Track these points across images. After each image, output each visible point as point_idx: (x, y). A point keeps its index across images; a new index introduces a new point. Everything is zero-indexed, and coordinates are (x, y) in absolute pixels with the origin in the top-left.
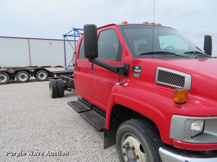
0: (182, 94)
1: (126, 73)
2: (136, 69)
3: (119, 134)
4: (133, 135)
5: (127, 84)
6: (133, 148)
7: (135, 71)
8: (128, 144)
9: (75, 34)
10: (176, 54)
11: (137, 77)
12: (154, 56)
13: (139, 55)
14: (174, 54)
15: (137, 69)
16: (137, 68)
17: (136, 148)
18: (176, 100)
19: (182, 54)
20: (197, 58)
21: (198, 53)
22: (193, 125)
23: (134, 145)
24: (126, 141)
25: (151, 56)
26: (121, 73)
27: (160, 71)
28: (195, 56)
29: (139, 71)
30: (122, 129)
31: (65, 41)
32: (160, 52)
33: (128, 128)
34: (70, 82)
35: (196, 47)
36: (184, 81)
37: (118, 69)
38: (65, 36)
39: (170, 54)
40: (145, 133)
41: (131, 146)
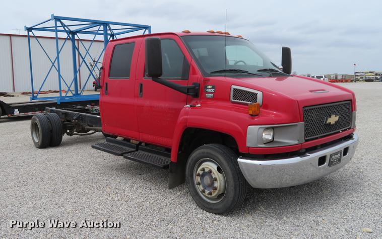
0: (255, 107)
1: (197, 93)
2: (208, 88)
3: (190, 164)
4: (208, 159)
5: (199, 105)
6: (210, 172)
7: (208, 90)
8: (203, 170)
9: (56, 27)
10: (249, 72)
11: (210, 97)
12: (226, 74)
13: (209, 73)
14: (247, 72)
15: (210, 89)
16: (210, 87)
17: (213, 170)
18: (251, 112)
19: (255, 72)
20: (270, 76)
21: (272, 70)
22: (263, 134)
23: (210, 168)
24: (201, 167)
25: (223, 74)
26: (191, 94)
27: (234, 89)
28: (268, 74)
29: (213, 90)
30: (194, 157)
31: (30, 38)
32: (232, 70)
33: (203, 153)
34: (74, 118)
35: (272, 63)
36: (256, 97)
37: (188, 89)
38: (30, 29)
39: (242, 72)
40: (222, 152)
41: (207, 170)
